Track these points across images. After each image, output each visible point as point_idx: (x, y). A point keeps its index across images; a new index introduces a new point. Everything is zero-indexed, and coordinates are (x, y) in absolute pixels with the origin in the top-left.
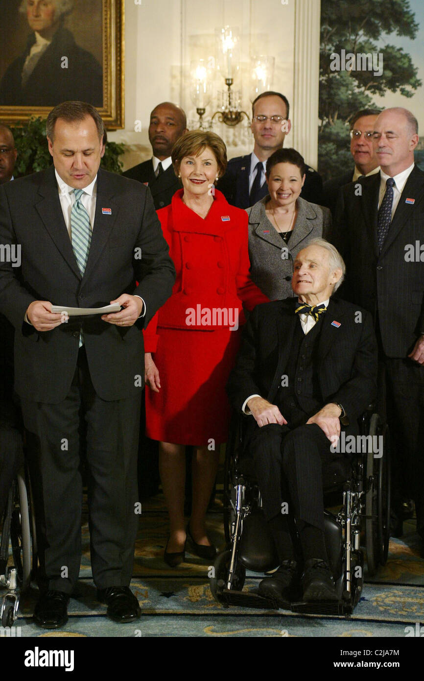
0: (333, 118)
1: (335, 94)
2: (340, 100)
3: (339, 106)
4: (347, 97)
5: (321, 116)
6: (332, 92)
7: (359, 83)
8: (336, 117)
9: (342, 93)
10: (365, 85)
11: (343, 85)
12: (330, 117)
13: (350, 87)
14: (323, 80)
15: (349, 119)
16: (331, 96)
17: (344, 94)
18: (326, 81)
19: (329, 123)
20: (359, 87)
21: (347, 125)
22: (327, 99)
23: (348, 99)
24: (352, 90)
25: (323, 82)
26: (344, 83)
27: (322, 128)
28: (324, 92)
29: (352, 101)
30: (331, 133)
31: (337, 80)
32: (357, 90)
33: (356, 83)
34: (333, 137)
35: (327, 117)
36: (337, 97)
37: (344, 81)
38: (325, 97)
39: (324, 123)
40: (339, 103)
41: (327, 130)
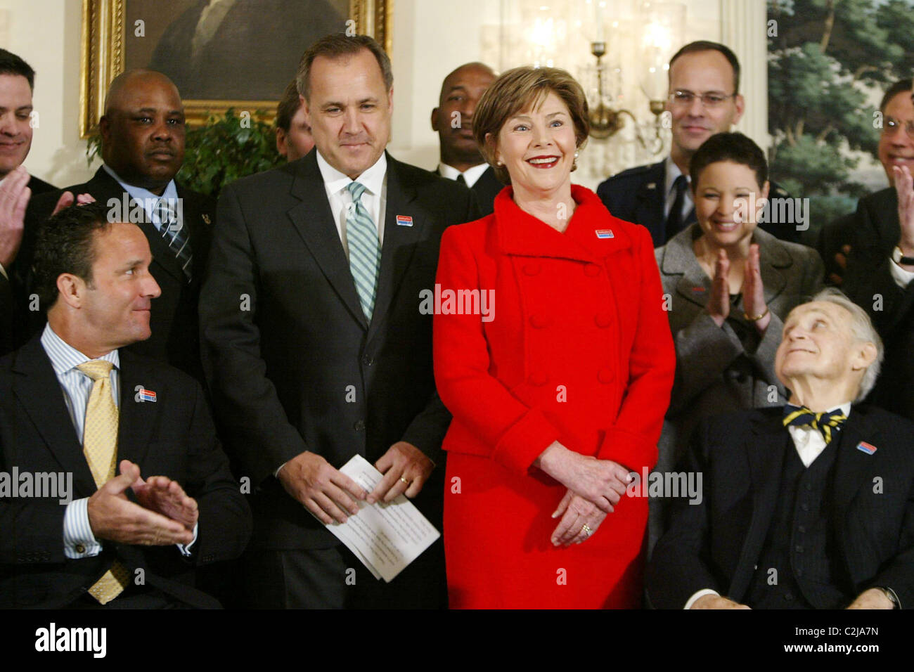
0: (793, 131)
1: (798, 88)
2: (808, 98)
3: (805, 109)
4: (820, 93)
5: (771, 130)
6: (792, 83)
7: (843, 68)
8: (800, 129)
9: (811, 86)
10: (853, 71)
11: (812, 71)
12: (789, 130)
13: (825, 73)
14: (773, 60)
15: (825, 133)
16: (789, 90)
17: (813, 88)
18: (779, 62)
19: (786, 143)
20: (842, 74)
21: (823, 147)
22: (784, 95)
23: (822, 97)
24: (829, 80)
25: (775, 64)
26: (814, 67)
27: (775, 152)
28: (775, 82)
29: (829, 100)
30: (790, 162)
31: (800, 60)
32: (838, 81)
33: (836, 67)
34: (796, 169)
35: (784, 130)
36: (800, 93)
37: (813, 62)
38: (777, 92)
39: (779, 141)
40: (805, 104)
41: (784, 155)
